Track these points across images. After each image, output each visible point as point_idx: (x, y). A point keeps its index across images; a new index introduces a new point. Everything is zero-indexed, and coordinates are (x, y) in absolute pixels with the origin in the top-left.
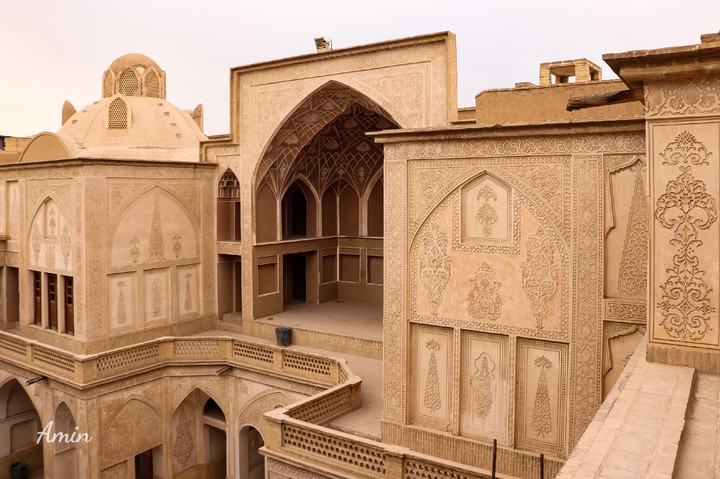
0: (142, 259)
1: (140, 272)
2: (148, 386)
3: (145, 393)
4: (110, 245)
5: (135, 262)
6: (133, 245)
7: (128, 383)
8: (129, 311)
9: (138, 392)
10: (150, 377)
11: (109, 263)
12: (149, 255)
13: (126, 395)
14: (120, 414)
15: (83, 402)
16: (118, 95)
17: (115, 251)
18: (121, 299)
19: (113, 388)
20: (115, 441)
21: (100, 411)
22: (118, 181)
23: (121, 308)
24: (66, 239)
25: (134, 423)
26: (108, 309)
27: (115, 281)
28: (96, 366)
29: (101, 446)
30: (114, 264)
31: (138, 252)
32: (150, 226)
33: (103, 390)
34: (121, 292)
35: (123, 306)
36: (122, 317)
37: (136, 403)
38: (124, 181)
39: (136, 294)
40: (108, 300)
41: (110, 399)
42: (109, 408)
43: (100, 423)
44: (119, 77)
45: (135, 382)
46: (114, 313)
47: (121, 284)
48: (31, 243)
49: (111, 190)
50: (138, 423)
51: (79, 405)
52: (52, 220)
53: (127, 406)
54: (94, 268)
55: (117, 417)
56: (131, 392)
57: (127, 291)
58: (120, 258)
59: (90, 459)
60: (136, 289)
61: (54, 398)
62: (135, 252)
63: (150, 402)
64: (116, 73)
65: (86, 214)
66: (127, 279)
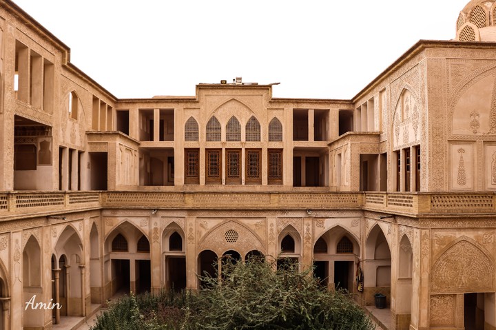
0: (482, 131)
1: (480, 143)
2: (480, 233)
3: (477, 237)
4: (451, 115)
5: (475, 133)
6: (472, 118)
7: (460, 224)
8: (468, 176)
9: (470, 235)
10: (482, 224)
11: (450, 130)
12: (489, 128)
13: (458, 235)
14: (451, 251)
15: (418, 230)
16: (468, 24)
17: (455, 121)
18: (461, 163)
19: (444, 224)
20: (445, 273)
21: (432, 241)
22: (457, 62)
23: (461, 171)
24: (416, 115)
25: (464, 263)
26: (449, 170)
27: (455, 148)
28: (429, 201)
29: (431, 273)
30: (454, 132)
31: (478, 125)
32: (490, 101)
33: (436, 224)
34: (462, 157)
35: (463, 170)
36: (462, 180)
37: (467, 245)
38: (463, 62)
39: (476, 161)
40: (449, 163)
41: (442, 234)
42: (441, 242)
43: (432, 253)
44: (468, 15)
45: (467, 224)
46: (455, 175)
47: (461, 150)
48: (394, 131)
49: (450, 69)
50: (469, 264)
51: (415, 234)
52: (407, 106)
53: (459, 246)
54: (436, 133)
55: (449, 252)
56: (463, 233)
57: (467, 157)
58: (460, 127)
59: (421, 280)
60: (476, 157)
61: (399, 232)
62: (475, 124)
63: (482, 249)
64: (466, 14)
65: (429, 88)
66: (467, 148)
